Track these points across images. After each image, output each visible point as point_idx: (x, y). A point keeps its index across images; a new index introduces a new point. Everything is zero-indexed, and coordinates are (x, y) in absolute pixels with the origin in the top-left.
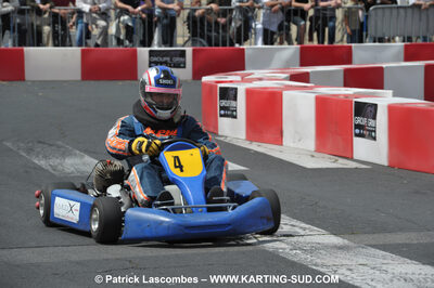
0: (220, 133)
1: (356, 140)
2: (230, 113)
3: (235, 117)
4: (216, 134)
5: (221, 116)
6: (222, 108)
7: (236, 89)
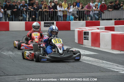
0: (84, 44)
2: (87, 39)
3: (88, 40)
4: (83, 45)
5: (84, 39)
6: (84, 37)
7: (88, 32)
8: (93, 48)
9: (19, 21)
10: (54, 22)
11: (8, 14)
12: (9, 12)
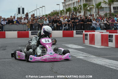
1: (109, 42)
2: (86, 39)
4: (84, 43)
6: (85, 38)
8: (90, 45)
9: (59, 30)
10: (83, 31)
11: (54, 27)
12: (55, 25)
